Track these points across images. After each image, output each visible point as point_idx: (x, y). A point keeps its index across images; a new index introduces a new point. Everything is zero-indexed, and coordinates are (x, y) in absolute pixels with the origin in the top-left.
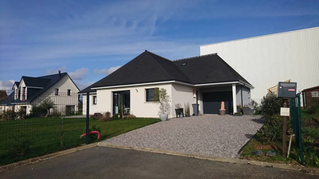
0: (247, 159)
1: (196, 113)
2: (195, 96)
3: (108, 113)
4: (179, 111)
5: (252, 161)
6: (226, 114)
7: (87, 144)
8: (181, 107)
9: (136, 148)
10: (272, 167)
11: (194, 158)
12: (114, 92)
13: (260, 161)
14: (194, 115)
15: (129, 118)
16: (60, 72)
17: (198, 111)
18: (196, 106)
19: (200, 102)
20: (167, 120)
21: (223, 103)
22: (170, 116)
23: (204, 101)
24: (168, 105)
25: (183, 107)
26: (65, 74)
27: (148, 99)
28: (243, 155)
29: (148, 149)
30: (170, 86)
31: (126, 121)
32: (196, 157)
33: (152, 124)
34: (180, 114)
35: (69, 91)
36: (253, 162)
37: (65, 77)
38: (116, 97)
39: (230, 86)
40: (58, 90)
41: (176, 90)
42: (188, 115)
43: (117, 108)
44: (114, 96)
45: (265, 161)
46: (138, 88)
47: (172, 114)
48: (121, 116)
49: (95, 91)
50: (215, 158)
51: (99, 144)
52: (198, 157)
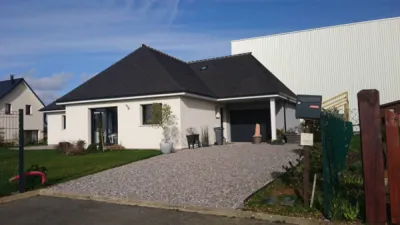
0: (253, 210)
1: (220, 140)
2: (218, 115)
3: (81, 143)
4: (193, 139)
5: (258, 214)
6: (262, 141)
7: (22, 192)
8: (195, 133)
9: (96, 197)
10: (284, 222)
11: (177, 210)
12: (93, 110)
13: (270, 213)
14: (216, 144)
15: (115, 151)
16: (12, 77)
17: (223, 137)
18: (219, 131)
19: (225, 125)
20: (172, 151)
21: (258, 126)
22: (178, 147)
23: (232, 123)
24: (175, 129)
25: (199, 131)
26: (21, 80)
27: (146, 121)
28: (250, 204)
29: (114, 199)
30: (179, 100)
31: (107, 155)
32: (180, 209)
33: (146, 158)
34: (194, 143)
35: (28, 107)
36: (260, 215)
37: (20, 86)
38: (96, 117)
39: (267, 102)
40: (9, 105)
41: (189, 106)
42: (206, 143)
43: (97, 134)
44: (93, 116)
45: (276, 213)
46: (129, 104)
47: (181, 144)
48: (101, 148)
49: (63, 107)
50: (207, 210)
51: (42, 192)
52: (183, 210)
